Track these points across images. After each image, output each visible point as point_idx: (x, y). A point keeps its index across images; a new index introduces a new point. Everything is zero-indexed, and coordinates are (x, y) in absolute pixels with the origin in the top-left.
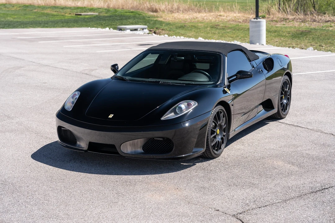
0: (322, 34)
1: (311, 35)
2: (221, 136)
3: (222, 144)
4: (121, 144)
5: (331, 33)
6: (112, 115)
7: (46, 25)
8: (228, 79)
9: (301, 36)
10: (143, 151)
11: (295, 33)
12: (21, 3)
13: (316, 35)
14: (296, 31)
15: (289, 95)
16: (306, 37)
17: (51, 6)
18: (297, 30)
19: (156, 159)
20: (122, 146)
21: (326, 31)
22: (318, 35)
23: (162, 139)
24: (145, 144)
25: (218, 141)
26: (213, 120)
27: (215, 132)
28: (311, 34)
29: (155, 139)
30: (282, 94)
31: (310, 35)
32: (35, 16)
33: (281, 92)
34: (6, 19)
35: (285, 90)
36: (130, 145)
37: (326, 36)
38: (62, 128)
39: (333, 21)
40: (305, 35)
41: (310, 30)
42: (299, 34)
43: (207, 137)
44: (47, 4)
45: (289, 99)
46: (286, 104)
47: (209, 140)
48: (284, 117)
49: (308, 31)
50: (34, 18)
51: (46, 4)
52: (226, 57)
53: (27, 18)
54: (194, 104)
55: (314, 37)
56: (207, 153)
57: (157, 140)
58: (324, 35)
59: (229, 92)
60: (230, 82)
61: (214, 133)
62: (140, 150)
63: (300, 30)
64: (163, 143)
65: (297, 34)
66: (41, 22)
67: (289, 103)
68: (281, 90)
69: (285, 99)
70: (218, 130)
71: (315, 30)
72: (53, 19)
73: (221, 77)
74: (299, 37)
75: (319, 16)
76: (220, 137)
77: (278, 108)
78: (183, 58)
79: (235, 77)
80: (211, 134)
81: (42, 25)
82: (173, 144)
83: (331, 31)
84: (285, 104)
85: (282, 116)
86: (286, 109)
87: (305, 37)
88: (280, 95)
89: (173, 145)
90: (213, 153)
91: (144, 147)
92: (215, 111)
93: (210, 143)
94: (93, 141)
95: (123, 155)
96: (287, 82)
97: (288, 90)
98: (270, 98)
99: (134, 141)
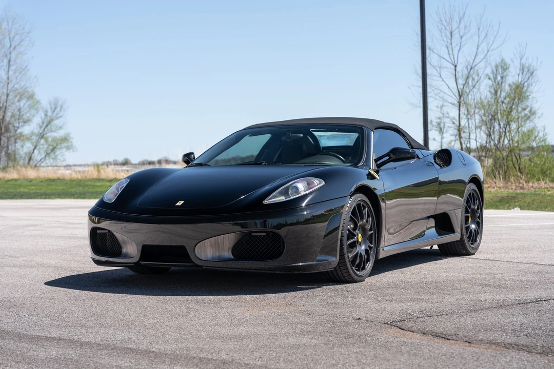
0: (534, 200)
1: (517, 202)
2: (366, 246)
3: (367, 263)
4: (196, 243)
5: (549, 198)
6: (182, 202)
7: (83, 196)
8: (376, 161)
9: (500, 204)
10: (232, 257)
11: (491, 201)
12: (43, 177)
13: (525, 202)
14: (492, 198)
15: (479, 218)
16: (509, 206)
17: (91, 178)
18: (493, 196)
19: (254, 269)
20: (198, 248)
21: (540, 196)
22: (528, 202)
23: (264, 234)
24: (236, 244)
25: (360, 253)
26: (350, 215)
27: (355, 236)
28: (516, 200)
29: (253, 234)
30: (467, 211)
31: (515, 202)
32: (65, 187)
33: (465, 207)
34: (18, 190)
35: (473, 207)
36: (211, 246)
37: (541, 202)
38: (98, 231)
39: (552, 188)
40: (507, 202)
41: (514, 195)
42: (496, 202)
43: (341, 240)
44: (86, 177)
45: (479, 224)
46: (475, 230)
47: (345, 247)
48: (473, 252)
49: (512, 197)
50: (63, 189)
51: (84, 178)
52: (372, 132)
53: (51, 189)
54: (318, 183)
55: (521, 205)
56: (341, 271)
57: (257, 236)
58: (537, 201)
59: (377, 177)
60: (379, 166)
61: (353, 238)
62: (228, 254)
63: (498, 197)
64: (267, 243)
65: (494, 202)
66: (74, 193)
67: (479, 232)
68: (465, 204)
69: (473, 222)
70: (360, 235)
71: (523, 196)
72: (94, 190)
73: (364, 157)
74: (497, 206)
75: (529, 183)
76: (363, 247)
77: (461, 235)
78: (302, 135)
79: (387, 158)
80: (348, 239)
81: (76, 196)
82: (284, 243)
83: (549, 195)
84: (473, 231)
85: (468, 248)
86: (476, 241)
87: (507, 205)
88: (464, 212)
89: (284, 247)
90: (351, 271)
91: (235, 249)
92: (353, 200)
93: (345, 251)
94: (149, 243)
95: (199, 263)
96: (475, 194)
97: (478, 209)
98: (448, 212)
99: (218, 238)
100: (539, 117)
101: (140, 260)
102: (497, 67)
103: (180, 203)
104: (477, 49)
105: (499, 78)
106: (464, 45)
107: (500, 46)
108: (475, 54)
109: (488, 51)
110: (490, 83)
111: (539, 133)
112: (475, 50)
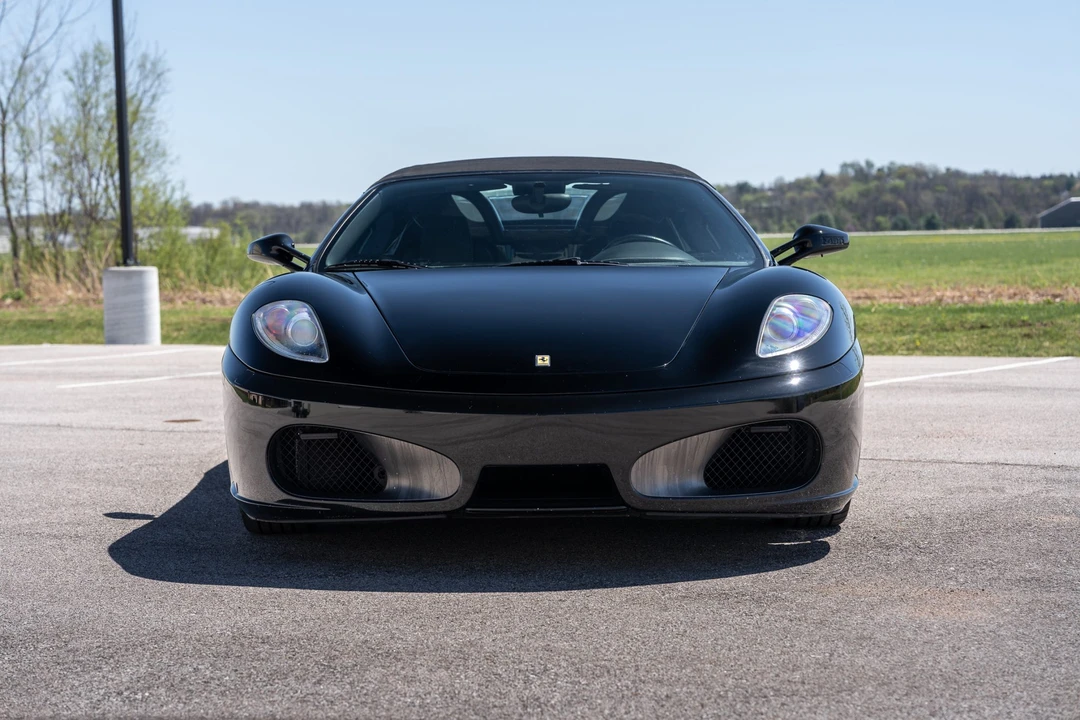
4: (635, 455)
6: (548, 358)
10: (702, 485)
29: (753, 430)
36: (667, 462)
38: (305, 437)
62: (696, 481)
91: (712, 466)
95: (639, 504)
99: (685, 442)
100: (172, 163)
101: (468, 505)
102: (84, 56)
103: (544, 361)
104: (38, 18)
105: (90, 80)
106: (11, 8)
107: (84, 14)
108: (32, 29)
109: (61, 24)
110: (70, 87)
111: (173, 190)
112: (32, 20)
